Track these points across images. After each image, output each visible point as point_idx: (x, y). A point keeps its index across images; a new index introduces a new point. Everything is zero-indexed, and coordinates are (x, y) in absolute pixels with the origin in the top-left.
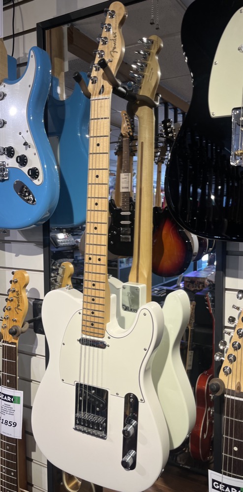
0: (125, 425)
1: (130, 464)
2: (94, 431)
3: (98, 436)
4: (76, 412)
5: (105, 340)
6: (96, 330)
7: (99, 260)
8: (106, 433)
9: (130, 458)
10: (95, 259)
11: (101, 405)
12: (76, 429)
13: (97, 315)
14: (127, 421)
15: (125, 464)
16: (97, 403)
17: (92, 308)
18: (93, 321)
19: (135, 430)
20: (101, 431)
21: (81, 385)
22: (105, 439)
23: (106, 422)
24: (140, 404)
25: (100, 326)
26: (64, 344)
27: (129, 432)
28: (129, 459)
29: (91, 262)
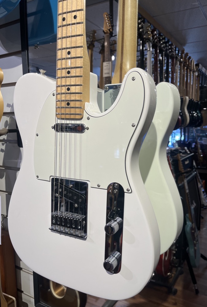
0: (108, 221)
1: (114, 267)
2: (72, 231)
3: (76, 236)
4: (52, 211)
5: (84, 122)
6: (73, 111)
7: (75, 17)
8: (85, 232)
9: (114, 260)
10: (70, 19)
11: (80, 200)
12: (52, 230)
13: (74, 91)
14: (110, 215)
15: (108, 267)
16: (75, 198)
17: (68, 84)
18: (69, 99)
19: (119, 227)
20: (80, 229)
21: (57, 180)
22: (85, 239)
23: (85, 219)
24: (126, 195)
25: (78, 104)
26: (37, 135)
27: (112, 229)
28: (112, 260)
29: (65, 23)
